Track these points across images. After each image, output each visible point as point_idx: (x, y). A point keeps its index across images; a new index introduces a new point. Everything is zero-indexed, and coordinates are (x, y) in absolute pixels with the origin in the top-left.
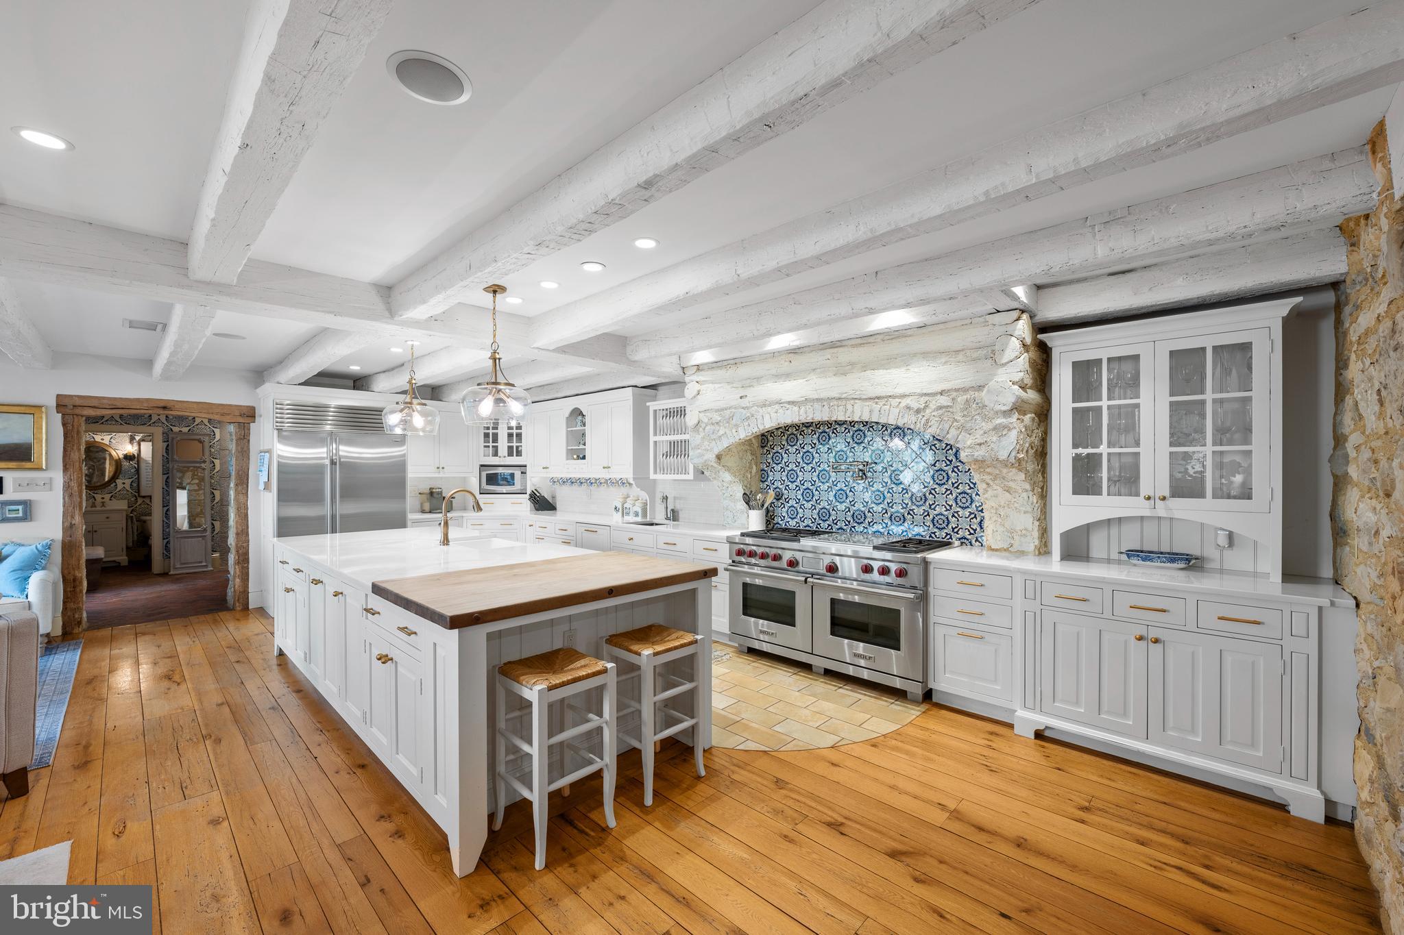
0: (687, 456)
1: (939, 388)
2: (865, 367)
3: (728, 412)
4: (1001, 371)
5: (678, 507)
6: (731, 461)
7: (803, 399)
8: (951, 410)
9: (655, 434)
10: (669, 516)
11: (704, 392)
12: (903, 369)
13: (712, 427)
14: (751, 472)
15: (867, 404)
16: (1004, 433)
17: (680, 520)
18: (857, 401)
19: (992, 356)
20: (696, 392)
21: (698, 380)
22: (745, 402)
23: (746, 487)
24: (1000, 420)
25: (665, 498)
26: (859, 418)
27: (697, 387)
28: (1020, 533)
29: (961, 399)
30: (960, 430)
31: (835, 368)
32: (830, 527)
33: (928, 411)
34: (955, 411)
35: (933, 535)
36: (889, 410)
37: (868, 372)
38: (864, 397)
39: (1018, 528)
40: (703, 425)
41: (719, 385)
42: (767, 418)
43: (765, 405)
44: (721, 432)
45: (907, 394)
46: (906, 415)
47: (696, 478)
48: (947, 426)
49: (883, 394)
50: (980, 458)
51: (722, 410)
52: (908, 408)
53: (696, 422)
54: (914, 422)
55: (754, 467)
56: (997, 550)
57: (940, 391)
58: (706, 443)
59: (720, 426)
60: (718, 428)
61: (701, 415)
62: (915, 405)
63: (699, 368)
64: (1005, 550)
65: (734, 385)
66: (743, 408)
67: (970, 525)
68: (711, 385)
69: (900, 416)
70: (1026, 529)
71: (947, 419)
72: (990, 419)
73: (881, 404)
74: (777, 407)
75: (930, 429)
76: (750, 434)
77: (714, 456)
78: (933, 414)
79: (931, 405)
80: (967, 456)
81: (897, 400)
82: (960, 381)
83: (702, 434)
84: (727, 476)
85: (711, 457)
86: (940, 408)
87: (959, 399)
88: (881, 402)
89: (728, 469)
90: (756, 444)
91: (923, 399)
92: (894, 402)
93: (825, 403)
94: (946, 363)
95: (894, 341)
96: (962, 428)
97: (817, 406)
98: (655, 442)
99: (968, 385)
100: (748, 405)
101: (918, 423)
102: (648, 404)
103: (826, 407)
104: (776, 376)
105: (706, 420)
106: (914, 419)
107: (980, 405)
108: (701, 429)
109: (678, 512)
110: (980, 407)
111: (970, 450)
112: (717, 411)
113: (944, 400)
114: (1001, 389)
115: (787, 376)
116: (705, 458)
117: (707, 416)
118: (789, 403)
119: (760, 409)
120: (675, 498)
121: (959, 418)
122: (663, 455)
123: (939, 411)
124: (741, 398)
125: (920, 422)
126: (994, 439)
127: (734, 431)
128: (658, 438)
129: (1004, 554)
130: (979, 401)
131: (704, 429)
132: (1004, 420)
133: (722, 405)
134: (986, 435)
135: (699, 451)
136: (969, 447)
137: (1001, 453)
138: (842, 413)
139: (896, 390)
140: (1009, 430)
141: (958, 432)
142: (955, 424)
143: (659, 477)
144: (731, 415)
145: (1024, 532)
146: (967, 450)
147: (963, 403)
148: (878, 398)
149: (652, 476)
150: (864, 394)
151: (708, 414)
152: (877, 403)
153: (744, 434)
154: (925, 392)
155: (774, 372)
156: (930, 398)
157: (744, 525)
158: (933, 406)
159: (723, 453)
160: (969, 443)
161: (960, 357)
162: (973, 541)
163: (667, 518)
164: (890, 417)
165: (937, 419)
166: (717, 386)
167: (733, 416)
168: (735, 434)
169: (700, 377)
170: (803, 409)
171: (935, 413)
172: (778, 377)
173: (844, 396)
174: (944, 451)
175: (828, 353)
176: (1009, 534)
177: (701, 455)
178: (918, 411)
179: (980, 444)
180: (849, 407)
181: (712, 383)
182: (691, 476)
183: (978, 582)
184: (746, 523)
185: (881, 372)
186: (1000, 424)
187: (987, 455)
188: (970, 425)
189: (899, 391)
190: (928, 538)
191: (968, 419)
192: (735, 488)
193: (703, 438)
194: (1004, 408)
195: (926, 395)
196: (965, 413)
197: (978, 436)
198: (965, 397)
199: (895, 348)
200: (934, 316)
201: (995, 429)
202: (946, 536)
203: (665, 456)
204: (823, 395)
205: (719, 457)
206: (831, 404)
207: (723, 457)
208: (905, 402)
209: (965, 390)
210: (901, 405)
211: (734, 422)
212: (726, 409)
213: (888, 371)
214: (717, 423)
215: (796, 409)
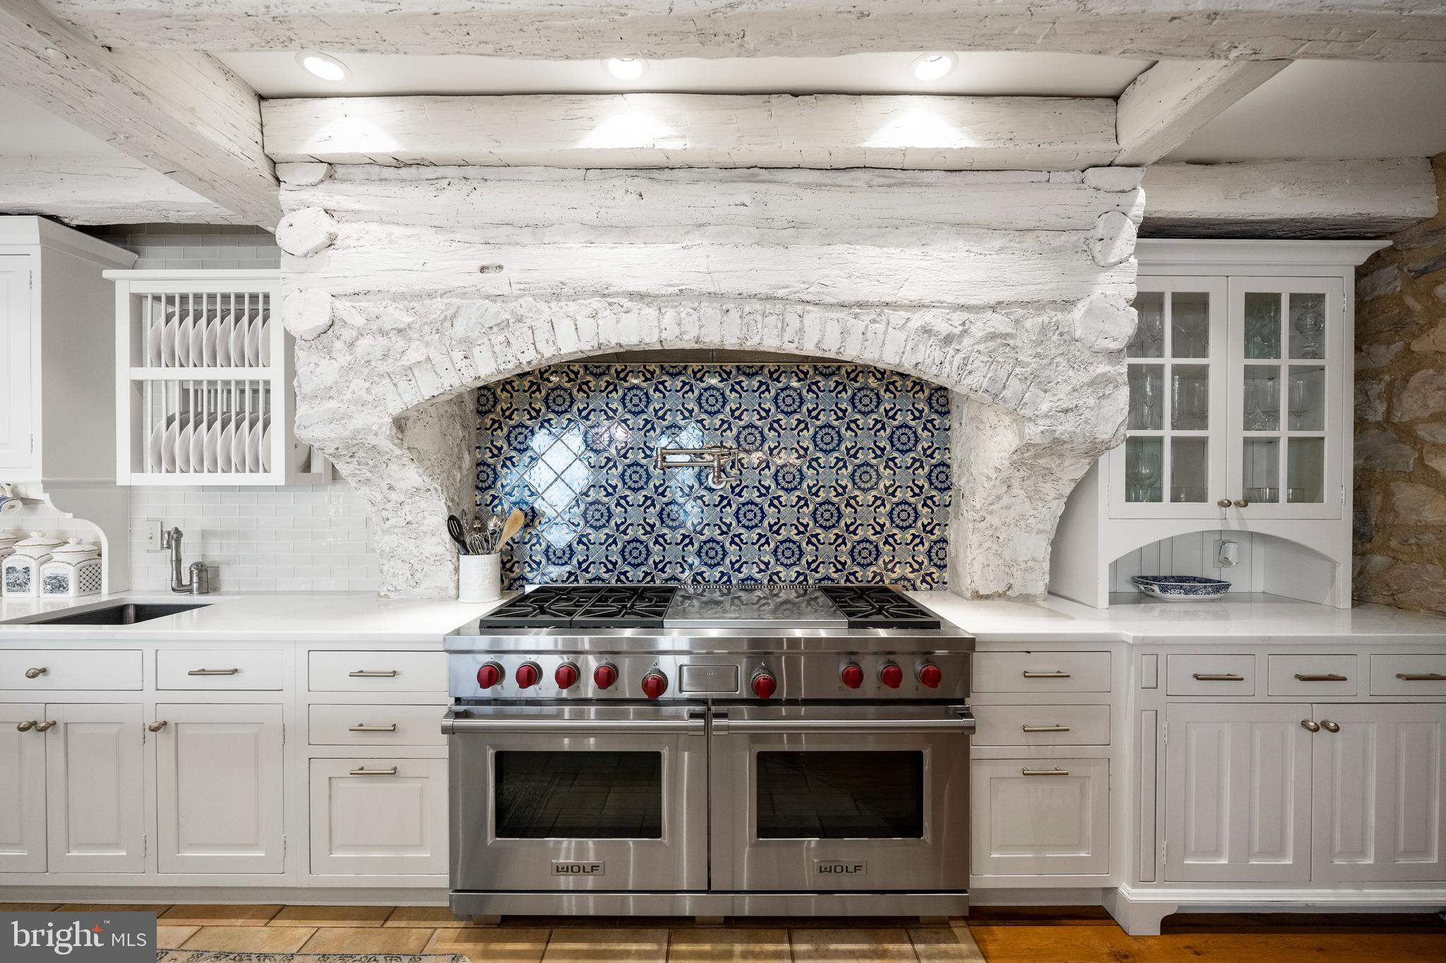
0: (260, 424)
1: (992, 297)
2: (828, 237)
3: (438, 304)
4: (1103, 277)
5: (215, 554)
6: (425, 437)
7: (676, 290)
8: (1011, 342)
9: (137, 359)
10: (186, 581)
11: (352, 242)
12: (917, 251)
13: (382, 341)
14: (460, 468)
15: (835, 315)
16: (1107, 392)
17: (223, 589)
18: (810, 308)
19: (1086, 248)
20: (322, 239)
21: (330, 204)
22: (492, 282)
23: (452, 500)
24: (1103, 368)
25: (175, 538)
26: (817, 346)
27: (328, 225)
28: (1023, 565)
29: (1033, 322)
30: (1028, 383)
31: (753, 230)
32: (649, 578)
33: (967, 341)
34: (1019, 344)
35: (852, 578)
36: (885, 333)
37: (840, 248)
38: (831, 300)
39: (1021, 559)
40: (348, 334)
41: (410, 231)
42: (564, 328)
43: (556, 296)
44: (413, 356)
45: (926, 302)
46: (922, 347)
47: (290, 484)
48: (1002, 374)
49: (872, 298)
50: (1065, 437)
51: (418, 296)
52: (927, 331)
53: (324, 320)
54: (937, 362)
55: (466, 455)
56: (987, 597)
57: (992, 302)
58: (358, 384)
59: (410, 340)
60: (401, 344)
61: (342, 307)
62: (943, 328)
63: (332, 168)
64: (1000, 596)
65: (458, 236)
66: (488, 297)
67: (913, 557)
68: (373, 227)
69: (908, 348)
70: (1034, 560)
71: (1002, 360)
72: (1086, 365)
73: (867, 319)
74: (595, 303)
75: (971, 377)
76: (510, 366)
77: (390, 420)
78: (977, 347)
79: (973, 329)
80: (1042, 432)
81: (902, 313)
82: (1029, 287)
83: (343, 359)
84: (411, 476)
85: (377, 423)
86: (993, 336)
87: (1028, 324)
88: (867, 316)
89: (418, 457)
90: (470, 406)
91: (958, 317)
92: (897, 317)
93: (730, 306)
94: (1001, 250)
95: (894, 189)
96: (1033, 378)
97: (710, 310)
98: (138, 386)
99: (1047, 297)
100: (506, 290)
101: (946, 364)
102: (108, 274)
103: (734, 314)
104: (593, 227)
105: (359, 321)
106: (938, 355)
107: (1065, 337)
108: (339, 345)
109: (216, 570)
110: (1065, 341)
111: (1048, 422)
112: (398, 297)
113: (999, 322)
114: (1111, 310)
115: (626, 231)
116: (353, 425)
117: (361, 311)
118: (631, 295)
119: (542, 305)
120: (205, 535)
121: (1029, 359)
122: (170, 421)
123: (990, 344)
124: (483, 269)
125: (951, 363)
126: (1091, 401)
127: (457, 355)
128: (147, 373)
129: (998, 602)
130: (1066, 330)
131: (351, 345)
132: (1109, 368)
133: (417, 281)
134: (1075, 393)
135: (333, 404)
136: (1046, 416)
137: (1101, 428)
138: (775, 332)
139: (902, 293)
140: (1116, 387)
141: (1025, 387)
142: (1018, 370)
143: (150, 479)
144: (449, 313)
145: (1030, 564)
146: (1041, 422)
147: (1037, 331)
148: (860, 305)
149: (124, 475)
150: (828, 294)
151: (364, 304)
152: (856, 316)
153: (494, 366)
154: (962, 301)
155: (589, 215)
156: (972, 317)
157: (446, 589)
158: (977, 331)
159: (414, 414)
160: (1044, 407)
161: (1029, 240)
162: (918, 583)
163: (179, 588)
164: (887, 348)
165: (986, 359)
166: (398, 231)
167: (454, 316)
168: (462, 364)
169: (338, 195)
170: (670, 315)
171: (981, 347)
172: (603, 229)
173: (781, 293)
174: (872, 432)
175: (743, 192)
176: (1007, 569)
177: (335, 418)
178: (948, 340)
179: (1066, 411)
180: (792, 319)
181: (381, 222)
182: (277, 474)
183: (1051, 669)
184: (452, 586)
185: (871, 251)
186: (1103, 375)
187: (1078, 431)
188: (1047, 373)
189: (909, 294)
190: (842, 583)
191: (1044, 362)
192: (423, 505)
193: (348, 370)
194: (1114, 346)
195: (963, 308)
196: (1039, 350)
197: (1061, 396)
198: (1039, 320)
199: (901, 202)
200: (1010, 145)
201: (1092, 383)
202: (873, 578)
203: (176, 424)
204: (729, 285)
205: (400, 424)
206: (747, 309)
207: (410, 424)
208: (918, 320)
209: (1037, 306)
210: (910, 325)
211: (459, 329)
212: (430, 296)
213: (885, 250)
214: (400, 331)
215: (651, 312)
